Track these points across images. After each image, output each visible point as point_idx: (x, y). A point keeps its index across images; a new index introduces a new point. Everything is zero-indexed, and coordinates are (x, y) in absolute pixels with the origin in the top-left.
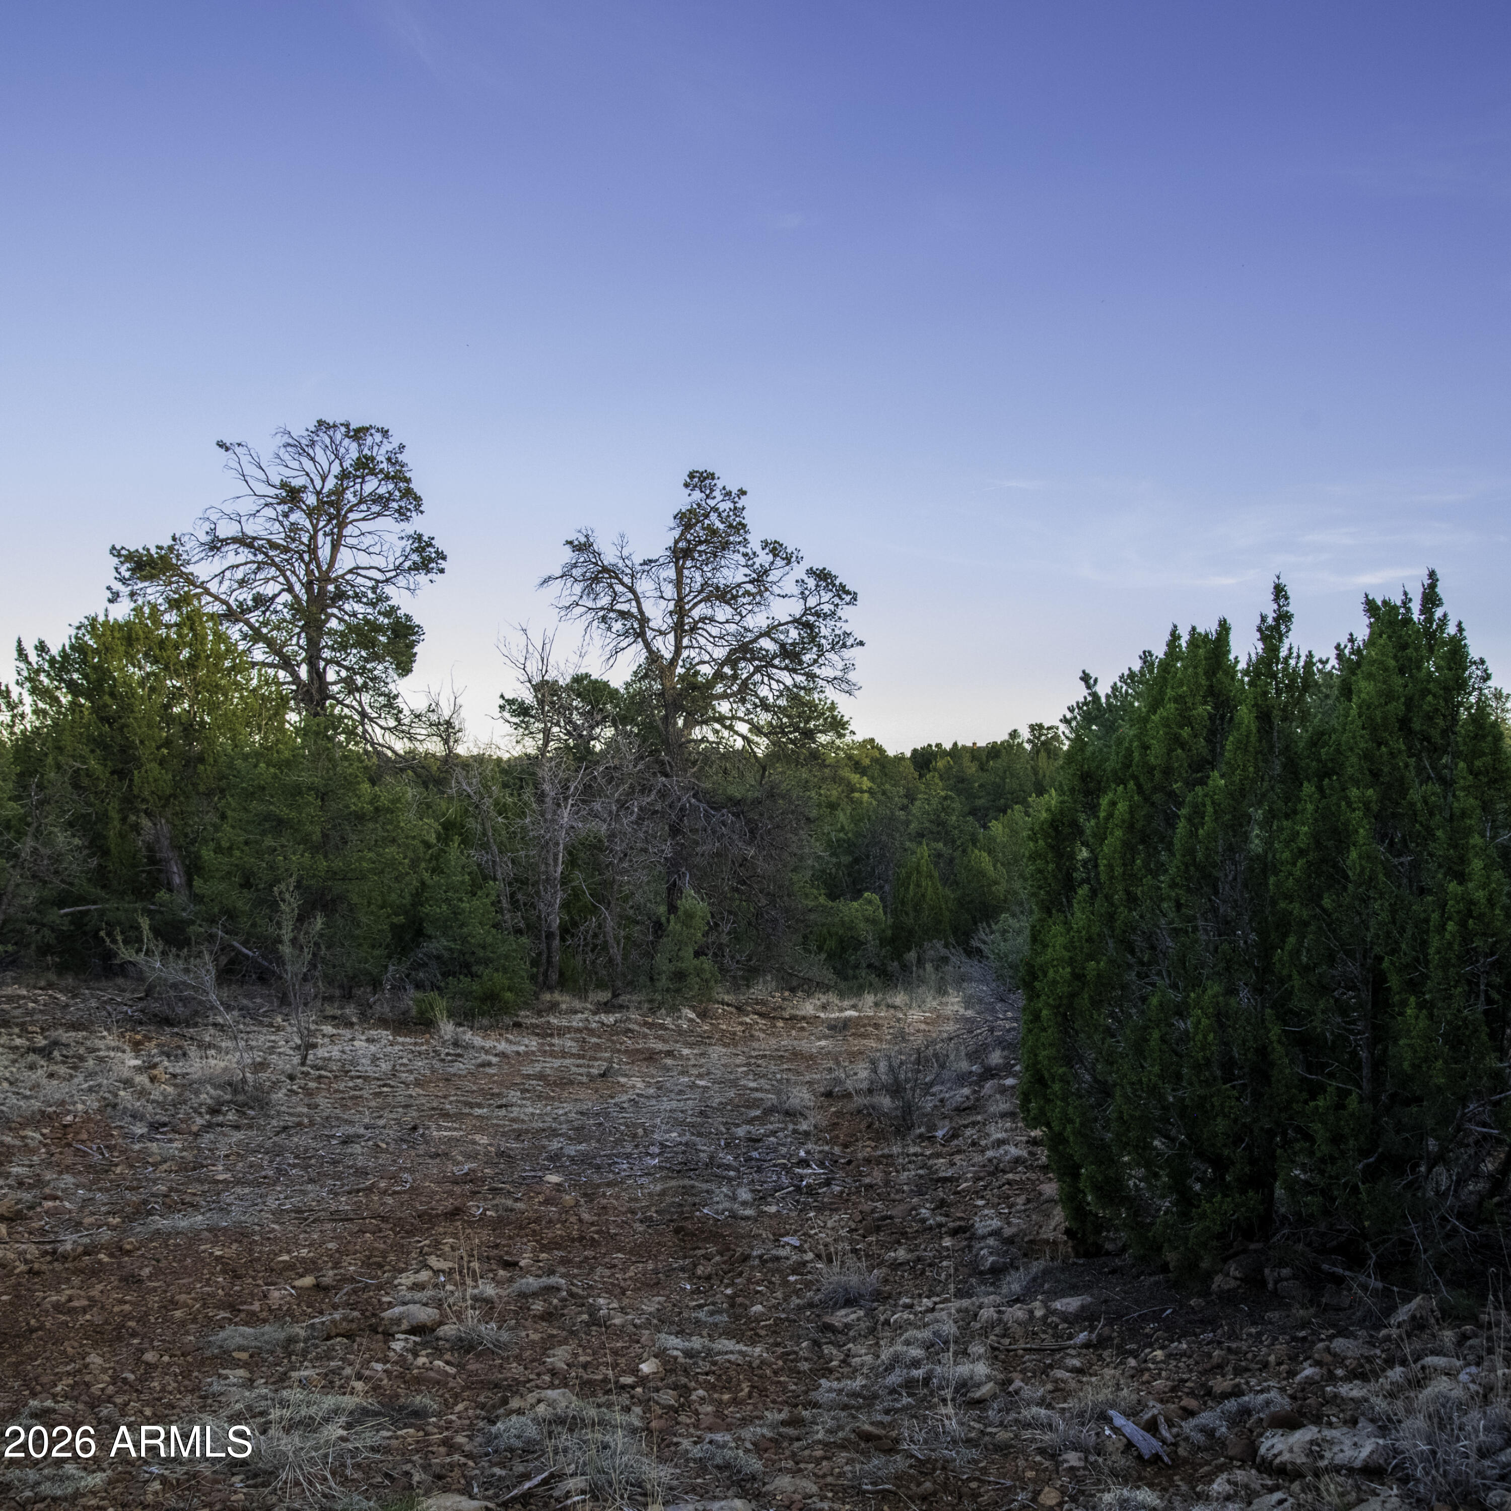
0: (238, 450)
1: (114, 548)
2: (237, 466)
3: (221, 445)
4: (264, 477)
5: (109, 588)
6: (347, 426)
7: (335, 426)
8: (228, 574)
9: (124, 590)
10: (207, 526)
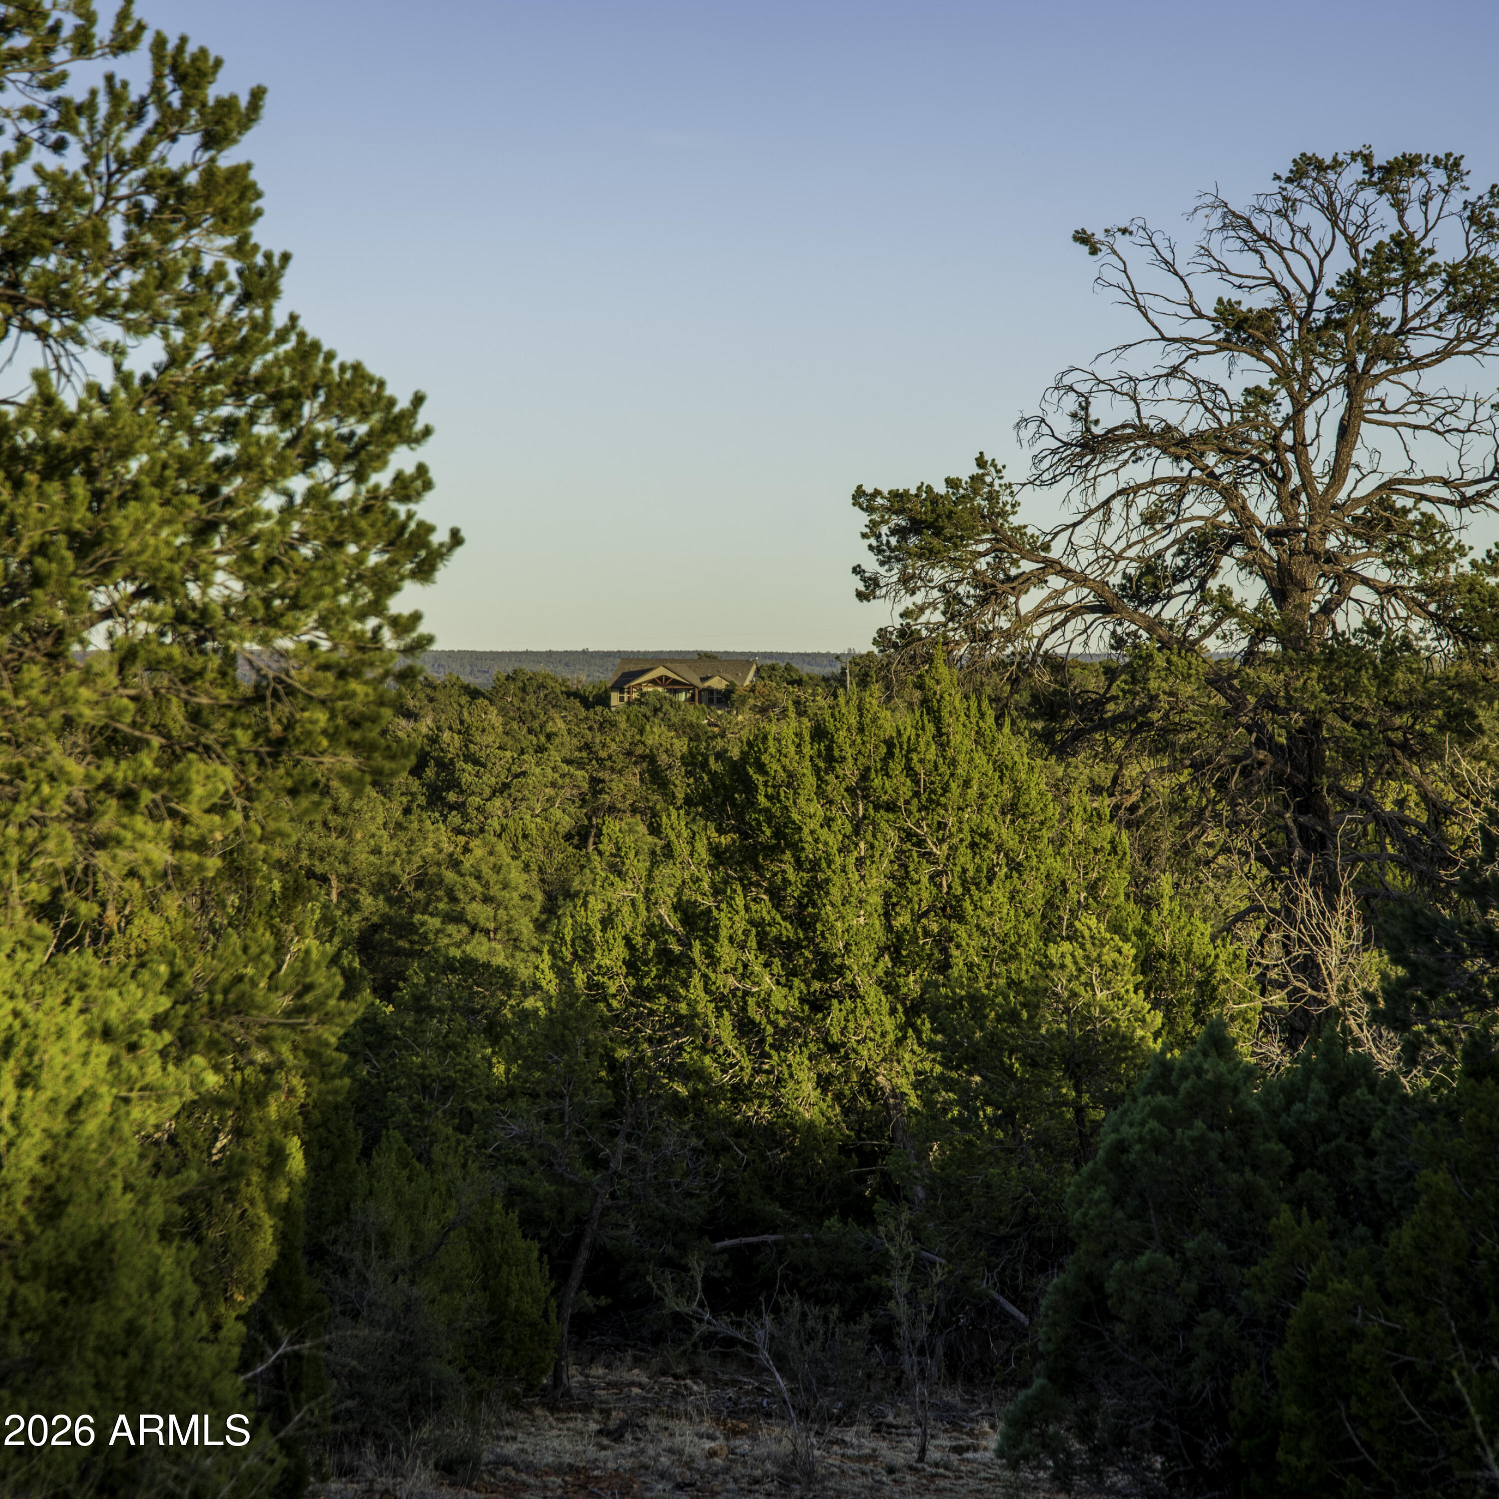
0: (1122, 243)
1: (859, 492)
2: (1122, 279)
3: (1082, 238)
4: (1181, 295)
5: (857, 570)
6: (1367, 159)
7: (1336, 164)
8: (1117, 505)
9: (890, 576)
10: (1071, 403)
